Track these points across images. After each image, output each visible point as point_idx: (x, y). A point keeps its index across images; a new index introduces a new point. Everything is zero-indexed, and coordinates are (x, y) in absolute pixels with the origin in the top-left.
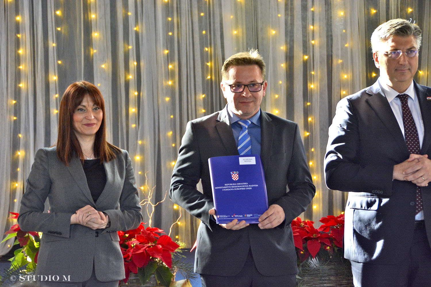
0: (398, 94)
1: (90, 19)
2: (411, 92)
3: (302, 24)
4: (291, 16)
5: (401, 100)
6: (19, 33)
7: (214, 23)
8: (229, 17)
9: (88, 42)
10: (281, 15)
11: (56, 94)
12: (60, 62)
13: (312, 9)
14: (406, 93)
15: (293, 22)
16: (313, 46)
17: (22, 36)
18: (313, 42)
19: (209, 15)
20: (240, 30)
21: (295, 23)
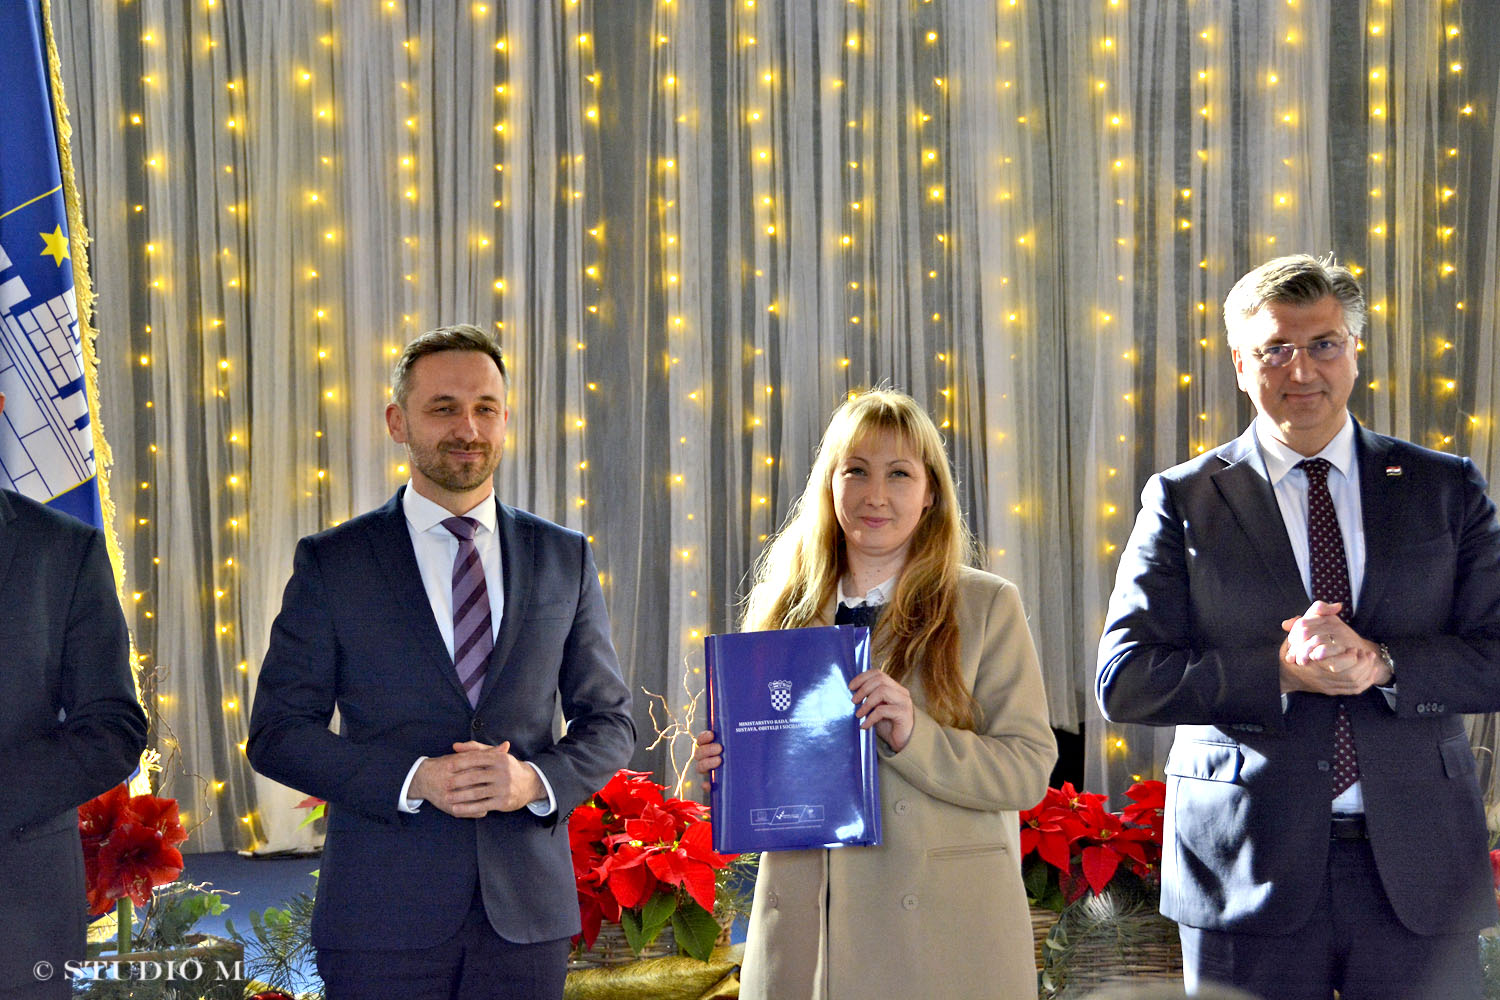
0: (1299, 458)
1: (664, 285)
2: (1340, 453)
3: (1177, 299)
4: (1150, 279)
5: (1309, 476)
6: (500, 319)
7: (960, 295)
8: (997, 281)
9: (659, 340)
10: (1125, 278)
11: (582, 460)
12: (592, 387)
13: (1203, 264)
14: (1322, 455)
15: (1156, 295)
16: (1203, 351)
17: (509, 327)
18: (1204, 343)
19: (948, 275)
20: (1024, 312)
21: (1160, 295)
